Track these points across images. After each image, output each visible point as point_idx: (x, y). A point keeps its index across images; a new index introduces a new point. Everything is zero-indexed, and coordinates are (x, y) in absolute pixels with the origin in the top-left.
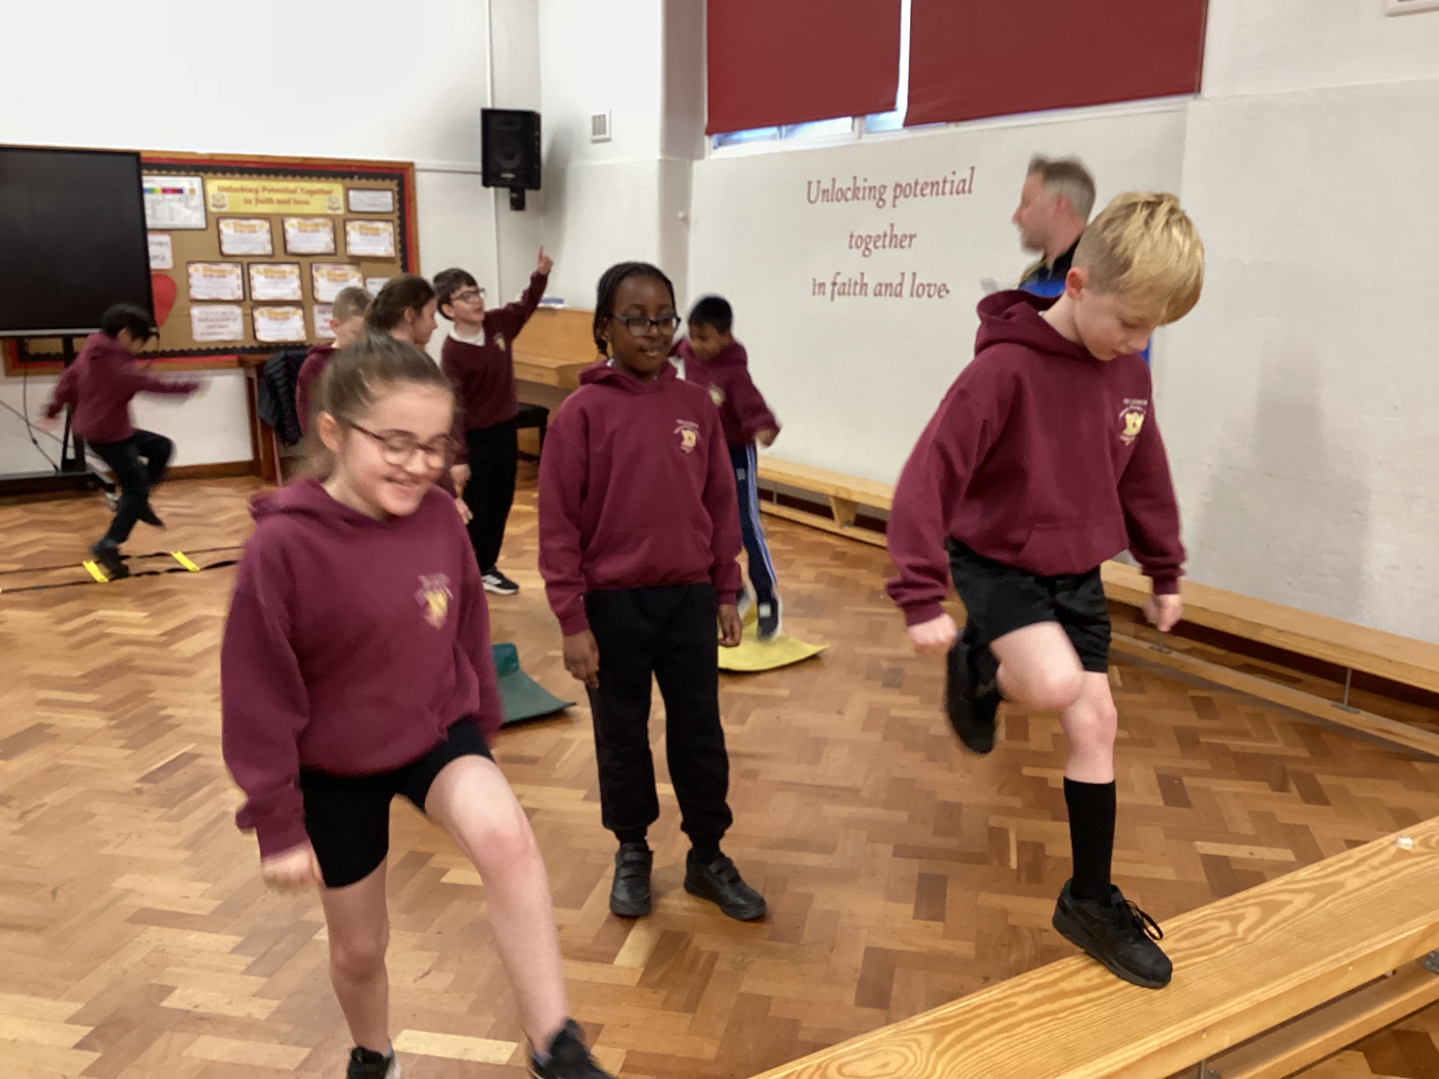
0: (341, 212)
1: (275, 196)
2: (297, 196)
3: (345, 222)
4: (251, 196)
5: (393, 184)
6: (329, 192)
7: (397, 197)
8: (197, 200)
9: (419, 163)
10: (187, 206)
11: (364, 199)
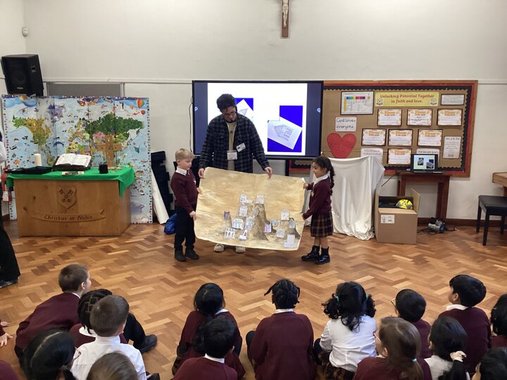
0: (437, 105)
1: (406, 99)
2: (416, 99)
3: (438, 110)
4: (395, 99)
5: (465, 92)
6: (432, 96)
7: (466, 98)
8: (371, 101)
9: (480, 80)
10: (365, 105)
11: (449, 99)
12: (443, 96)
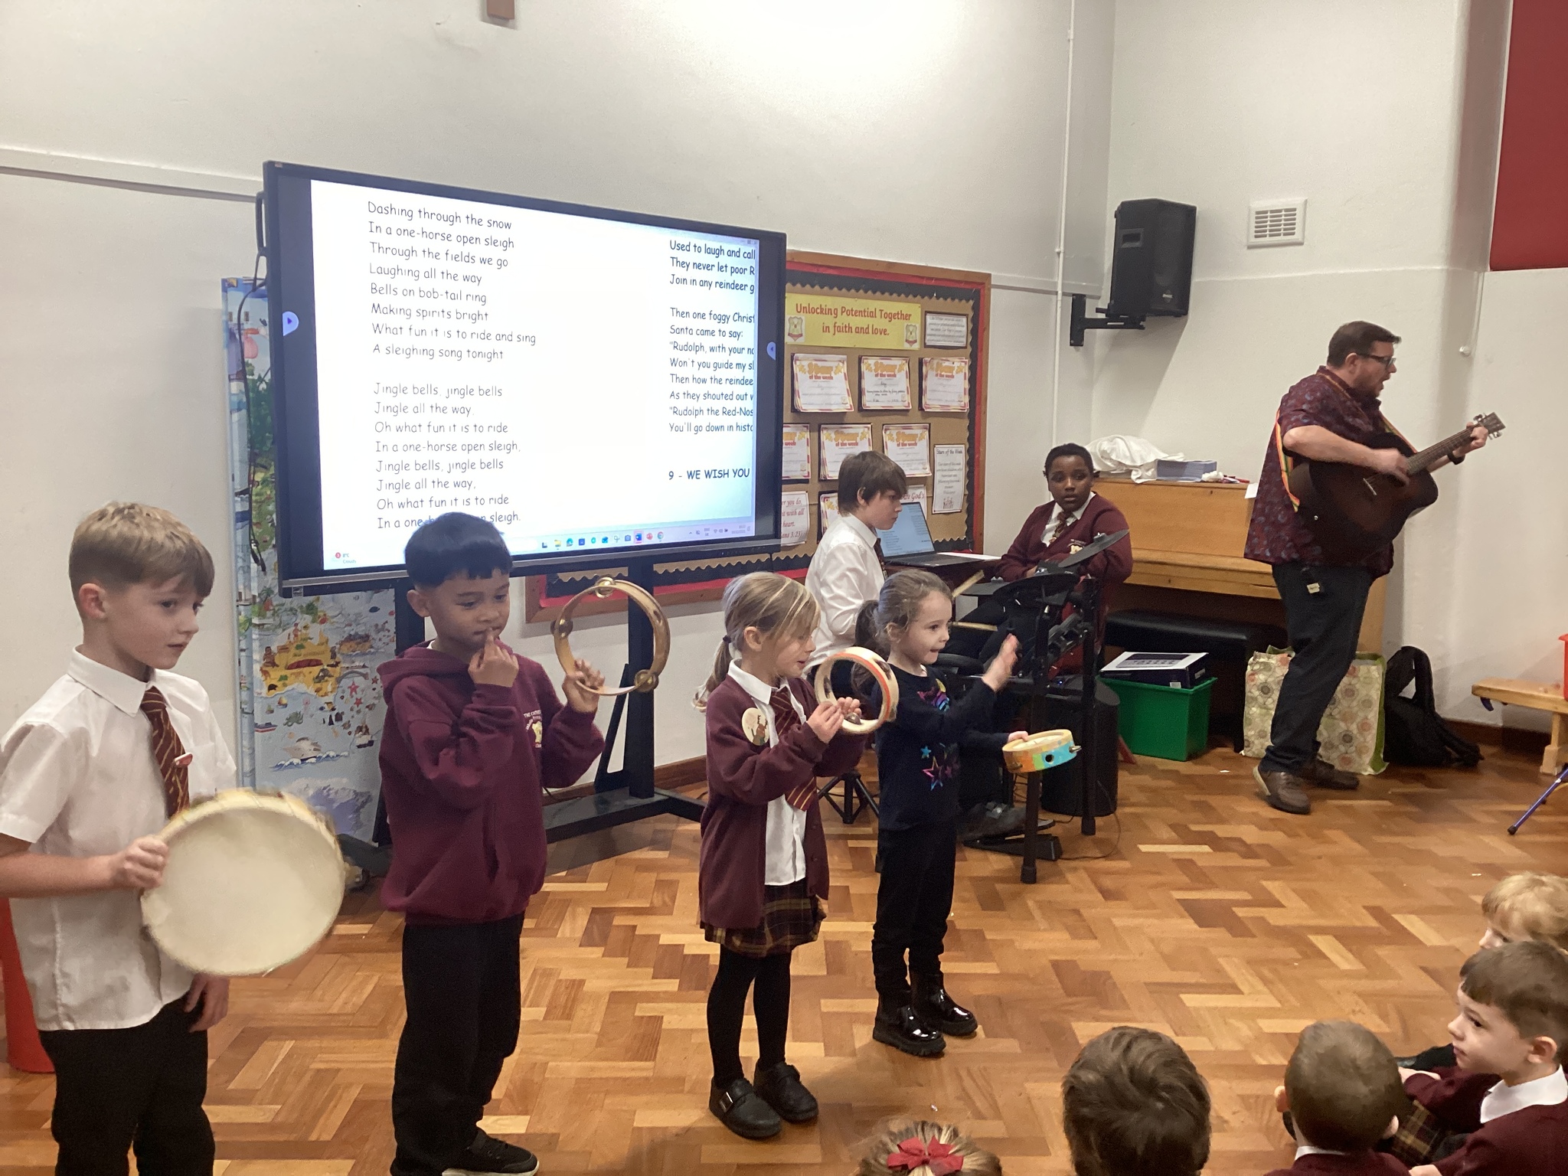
0: (916, 346)
1: (857, 322)
2: (876, 322)
3: (921, 361)
4: (829, 320)
5: (967, 306)
6: (907, 317)
7: (971, 326)
12: (928, 317)
